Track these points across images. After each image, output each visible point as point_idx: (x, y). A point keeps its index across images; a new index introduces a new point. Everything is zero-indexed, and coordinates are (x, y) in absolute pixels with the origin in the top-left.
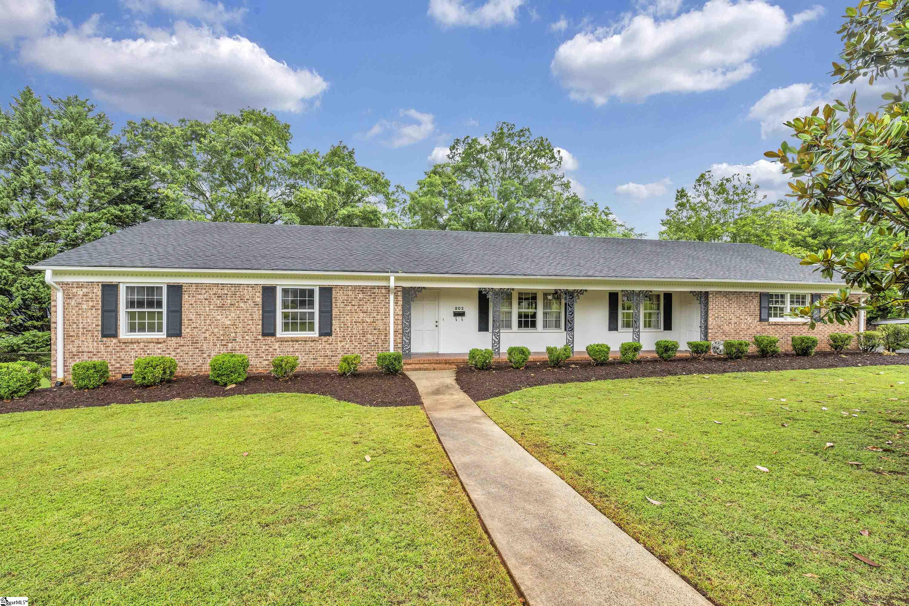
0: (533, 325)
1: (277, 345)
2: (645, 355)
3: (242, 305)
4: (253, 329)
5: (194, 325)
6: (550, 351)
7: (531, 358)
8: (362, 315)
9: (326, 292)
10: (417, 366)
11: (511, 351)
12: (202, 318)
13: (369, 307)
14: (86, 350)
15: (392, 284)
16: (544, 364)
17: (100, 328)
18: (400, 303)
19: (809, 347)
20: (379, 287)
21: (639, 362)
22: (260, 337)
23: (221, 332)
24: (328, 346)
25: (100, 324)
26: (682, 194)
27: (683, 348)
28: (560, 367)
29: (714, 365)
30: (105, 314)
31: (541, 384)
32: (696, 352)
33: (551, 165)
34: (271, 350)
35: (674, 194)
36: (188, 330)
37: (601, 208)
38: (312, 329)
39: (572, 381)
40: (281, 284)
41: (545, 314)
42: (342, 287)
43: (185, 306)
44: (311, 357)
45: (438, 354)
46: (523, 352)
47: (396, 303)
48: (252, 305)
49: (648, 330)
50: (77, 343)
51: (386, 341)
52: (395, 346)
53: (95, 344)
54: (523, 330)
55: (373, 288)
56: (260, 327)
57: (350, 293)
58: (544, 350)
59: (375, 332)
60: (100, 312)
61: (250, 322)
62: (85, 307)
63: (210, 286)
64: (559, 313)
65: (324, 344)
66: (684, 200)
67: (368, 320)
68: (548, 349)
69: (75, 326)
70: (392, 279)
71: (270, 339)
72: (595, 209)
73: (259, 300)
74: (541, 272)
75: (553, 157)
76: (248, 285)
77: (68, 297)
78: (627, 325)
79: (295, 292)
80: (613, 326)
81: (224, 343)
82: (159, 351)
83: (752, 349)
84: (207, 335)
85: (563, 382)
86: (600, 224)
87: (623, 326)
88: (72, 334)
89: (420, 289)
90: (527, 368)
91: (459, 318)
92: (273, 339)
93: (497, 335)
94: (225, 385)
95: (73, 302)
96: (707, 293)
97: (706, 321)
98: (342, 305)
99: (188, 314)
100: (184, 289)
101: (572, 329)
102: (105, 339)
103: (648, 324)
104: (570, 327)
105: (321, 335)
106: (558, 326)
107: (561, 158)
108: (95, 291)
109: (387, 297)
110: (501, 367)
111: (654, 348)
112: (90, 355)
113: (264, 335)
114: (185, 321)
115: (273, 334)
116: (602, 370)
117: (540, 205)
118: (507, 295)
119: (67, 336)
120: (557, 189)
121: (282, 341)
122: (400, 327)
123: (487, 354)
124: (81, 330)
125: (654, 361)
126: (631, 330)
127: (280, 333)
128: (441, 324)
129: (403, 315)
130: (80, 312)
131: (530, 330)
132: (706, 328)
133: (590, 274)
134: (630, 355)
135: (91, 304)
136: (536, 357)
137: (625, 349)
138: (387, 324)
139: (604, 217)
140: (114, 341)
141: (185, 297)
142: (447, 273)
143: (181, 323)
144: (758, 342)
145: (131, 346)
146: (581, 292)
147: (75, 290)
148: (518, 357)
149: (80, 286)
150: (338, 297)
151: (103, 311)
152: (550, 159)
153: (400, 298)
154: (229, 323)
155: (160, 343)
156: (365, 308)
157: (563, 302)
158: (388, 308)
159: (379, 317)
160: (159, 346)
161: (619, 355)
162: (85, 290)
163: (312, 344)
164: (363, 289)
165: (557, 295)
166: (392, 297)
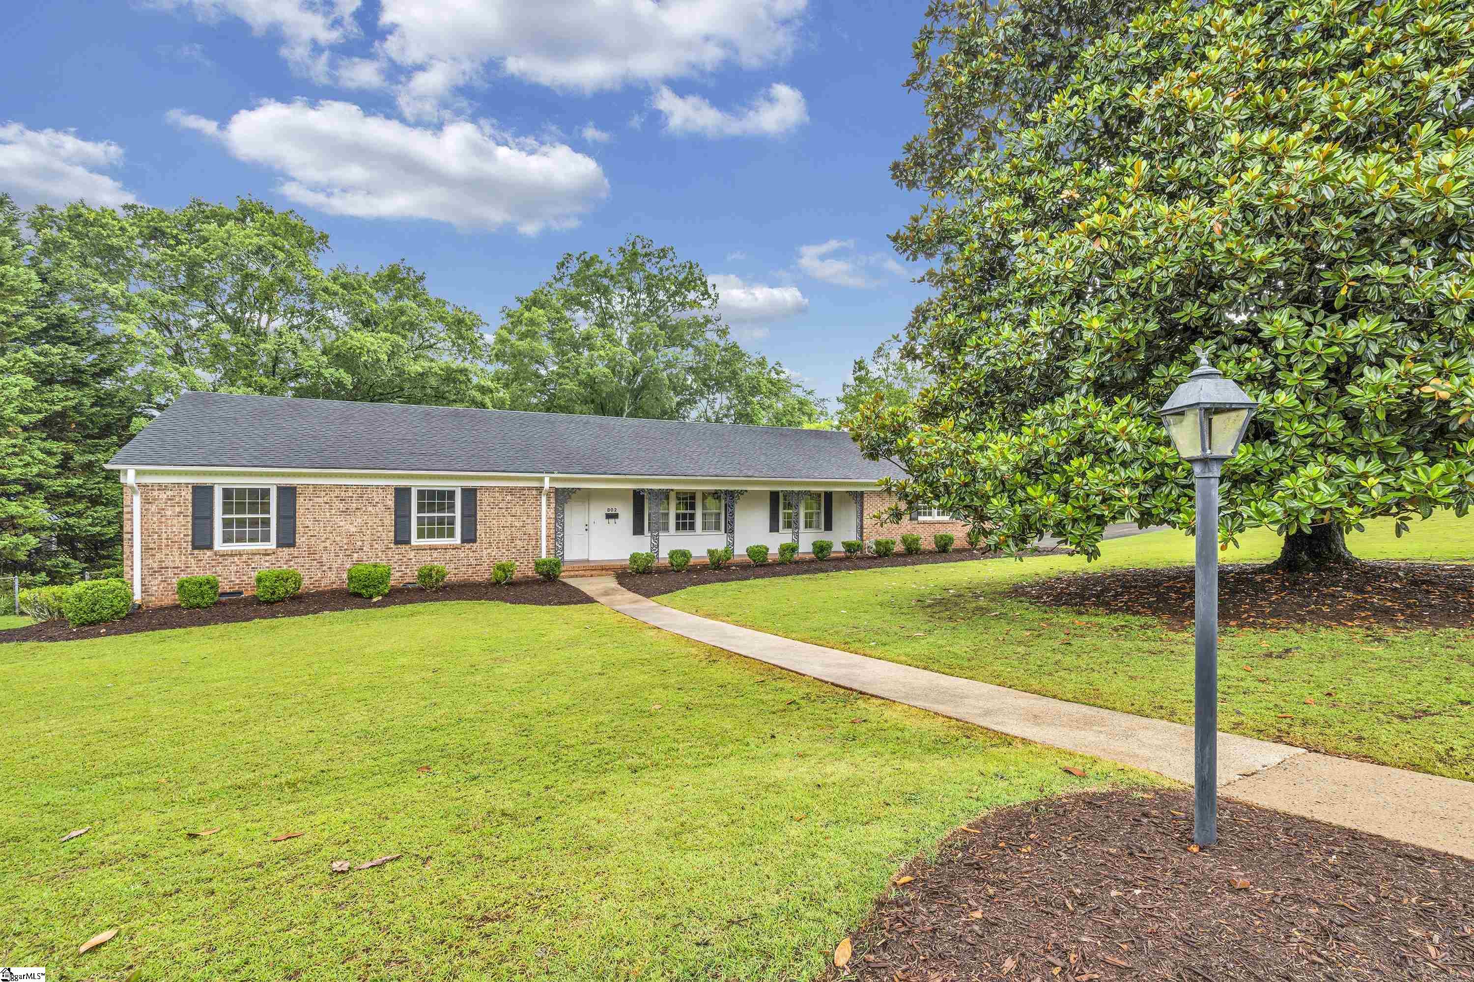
0: (692, 527)
1: (412, 554)
2: (803, 556)
3: (370, 509)
4: (384, 536)
5: (312, 533)
6: (711, 553)
7: (692, 562)
8: (510, 518)
9: (470, 494)
10: (572, 573)
11: (672, 554)
12: (322, 525)
13: (518, 510)
14: (171, 565)
15: (547, 484)
16: (705, 567)
17: (190, 538)
18: (553, 505)
19: (946, 544)
20: (529, 489)
21: (796, 562)
22: (392, 545)
23: (345, 541)
24: (471, 554)
25: (190, 532)
26: (860, 366)
27: (838, 548)
28: (721, 569)
29: (863, 563)
30: (197, 521)
31: (704, 583)
32: (849, 551)
33: (704, 303)
34: (405, 560)
35: (851, 365)
36: (303, 539)
37: (770, 363)
38: (451, 534)
39: (733, 580)
40: (416, 485)
41: (704, 515)
42: (487, 488)
43: (300, 511)
44: (453, 566)
45: (588, 561)
46: (685, 554)
47: (548, 505)
48: (383, 509)
49: (809, 530)
50: (158, 556)
51: (537, 547)
52: (548, 552)
53: (183, 558)
54: (681, 533)
55: (523, 489)
56: (392, 534)
57: (497, 494)
58: (705, 554)
59: (526, 537)
60: (190, 519)
61: (380, 529)
62: (169, 513)
63: (331, 488)
64: (719, 514)
65: (467, 553)
66: (863, 373)
67: (517, 524)
68: (709, 551)
69: (156, 536)
70: (547, 480)
71: (403, 548)
72: (762, 363)
73: (391, 503)
74: (701, 472)
75: (706, 293)
76: (377, 487)
77: (146, 501)
78: (788, 525)
79: (432, 494)
80: (774, 528)
81: (348, 553)
82: (267, 564)
83: (899, 547)
84: (327, 544)
85: (724, 581)
86: (769, 385)
87: (784, 527)
88: (152, 545)
89: (574, 491)
90: (688, 571)
91: (612, 521)
92: (407, 547)
93: (656, 539)
94: (371, 597)
95: (153, 508)
96: (862, 492)
97: (862, 521)
98: (488, 508)
99: (303, 520)
100: (299, 490)
101: (732, 531)
102: (196, 552)
103: (808, 525)
104: (730, 530)
105: (463, 541)
106: (717, 528)
107: (717, 295)
108: (183, 494)
109: (537, 498)
110: (662, 571)
111: (810, 549)
112: (176, 571)
113: (397, 542)
114: (300, 528)
115: (408, 542)
116: (762, 571)
117: (688, 357)
118: (665, 495)
119: (146, 549)
120: (712, 336)
121: (419, 549)
122: (552, 531)
123: (650, 558)
124: (164, 541)
125: (812, 561)
126: (790, 531)
127: (415, 541)
128: (592, 528)
129: (556, 519)
130: (163, 519)
131: (687, 533)
132: (862, 527)
133: (750, 474)
134: (788, 555)
135: (177, 509)
136: (698, 561)
137: (784, 549)
138: (538, 529)
139: (773, 375)
140: (209, 553)
141: (300, 500)
142: (605, 473)
143: (295, 531)
144: (904, 540)
145: (230, 559)
146: (742, 492)
147: (156, 493)
148: (680, 560)
149: (162, 488)
150: (484, 500)
151: (195, 518)
152: (703, 295)
153: (553, 500)
154: (354, 529)
155: (268, 555)
156: (513, 511)
157: (723, 502)
158: (540, 510)
159: (529, 521)
160: (267, 558)
161: (778, 557)
162: (169, 493)
163: (454, 552)
164: (511, 491)
165: (716, 495)
166: (544, 499)
